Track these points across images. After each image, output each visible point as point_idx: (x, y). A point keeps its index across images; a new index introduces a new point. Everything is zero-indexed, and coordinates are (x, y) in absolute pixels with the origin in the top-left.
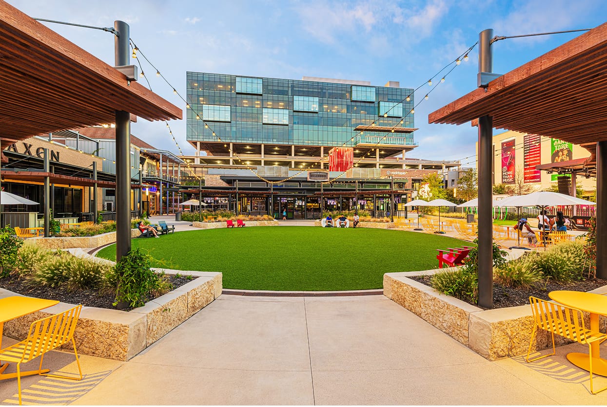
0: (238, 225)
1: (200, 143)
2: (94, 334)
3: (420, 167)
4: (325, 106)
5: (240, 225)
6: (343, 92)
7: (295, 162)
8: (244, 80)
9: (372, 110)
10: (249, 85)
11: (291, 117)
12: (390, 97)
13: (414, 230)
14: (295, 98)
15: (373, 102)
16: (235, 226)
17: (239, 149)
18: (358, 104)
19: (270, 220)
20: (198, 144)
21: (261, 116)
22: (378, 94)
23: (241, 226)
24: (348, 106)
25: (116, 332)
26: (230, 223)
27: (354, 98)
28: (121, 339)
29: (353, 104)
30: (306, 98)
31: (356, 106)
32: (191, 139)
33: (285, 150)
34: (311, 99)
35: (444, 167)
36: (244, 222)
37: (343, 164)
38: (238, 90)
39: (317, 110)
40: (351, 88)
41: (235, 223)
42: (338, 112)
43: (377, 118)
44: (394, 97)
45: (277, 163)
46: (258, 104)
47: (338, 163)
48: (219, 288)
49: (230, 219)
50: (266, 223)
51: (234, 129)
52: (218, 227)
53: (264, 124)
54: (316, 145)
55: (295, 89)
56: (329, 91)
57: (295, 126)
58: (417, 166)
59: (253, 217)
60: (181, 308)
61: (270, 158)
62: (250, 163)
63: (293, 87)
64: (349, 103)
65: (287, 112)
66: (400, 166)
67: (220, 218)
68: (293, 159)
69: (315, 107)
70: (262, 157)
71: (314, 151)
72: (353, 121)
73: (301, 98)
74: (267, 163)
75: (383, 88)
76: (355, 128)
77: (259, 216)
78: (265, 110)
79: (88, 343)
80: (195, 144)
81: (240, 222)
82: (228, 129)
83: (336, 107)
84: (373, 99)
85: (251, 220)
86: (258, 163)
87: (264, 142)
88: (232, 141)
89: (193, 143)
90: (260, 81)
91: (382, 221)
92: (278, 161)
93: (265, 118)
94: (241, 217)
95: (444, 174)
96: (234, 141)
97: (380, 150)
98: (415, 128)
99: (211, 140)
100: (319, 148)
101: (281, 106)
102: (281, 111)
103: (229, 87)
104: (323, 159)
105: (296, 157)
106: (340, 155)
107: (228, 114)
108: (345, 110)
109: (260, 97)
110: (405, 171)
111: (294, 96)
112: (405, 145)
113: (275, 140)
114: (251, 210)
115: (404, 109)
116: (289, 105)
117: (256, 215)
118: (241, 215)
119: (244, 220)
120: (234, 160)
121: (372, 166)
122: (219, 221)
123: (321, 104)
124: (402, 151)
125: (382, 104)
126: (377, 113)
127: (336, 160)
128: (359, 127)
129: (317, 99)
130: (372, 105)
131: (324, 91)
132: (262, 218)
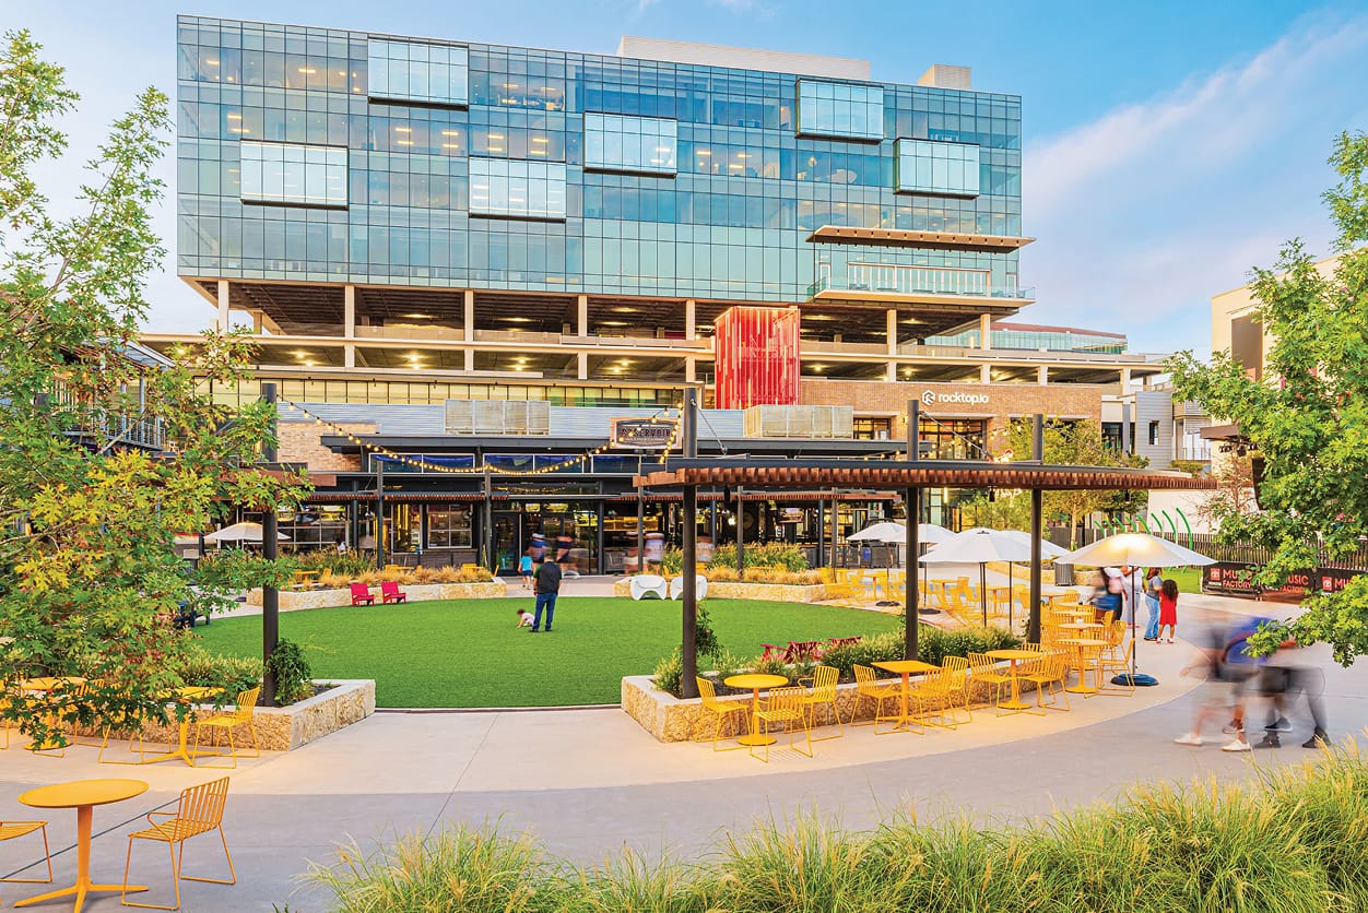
0: (385, 599)
1: (230, 284)
2: (252, 727)
3: (1043, 375)
4: (703, 153)
5: (389, 597)
6: (768, 102)
7: (589, 357)
8: (399, 50)
9: (871, 169)
10: (419, 70)
11: (577, 191)
12: (937, 123)
13: (878, 605)
14: (592, 121)
15: (876, 142)
16: (376, 602)
17: (381, 306)
18: (822, 146)
19: (481, 579)
20: (223, 289)
21: (462, 186)
22: (891, 111)
23: (395, 600)
24: (785, 156)
25: (278, 723)
26: (359, 591)
27: (808, 124)
28: (283, 729)
29: (804, 145)
30: (632, 124)
31: (814, 153)
32: (194, 272)
33: (552, 314)
34: (649, 125)
35: (1125, 375)
36: (401, 589)
37: (761, 366)
38: (378, 88)
39: (671, 165)
40: (796, 87)
41: (376, 592)
42: (751, 173)
43: (889, 198)
44: (952, 124)
45: (522, 360)
46: (450, 140)
47: (745, 364)
48: (370, 701)
49: (359, 580)
50: (469, 590)
51: (360, 233)
52: (325, 605)
53: (473, 216)
54: (666, 294)
55: (589, 86)
56: (717, 97)
57: (592, 226)
58: (1034, 370)
59: (430, 571)
60: (328, 714)
61: (494, 341)
62: (422, 357)
63: (582, 79)
64: (790, 144)
65: (559, 172)
66: (973, 371)
67: (327, 578)
68: (581, 344)
69: (663, 156)
70: (468, 340)
71: (662, 317)
72: (805, 209)
73: (613, 122)
74: (484, 360)
75: (913, 90)
76: (810, 235)
77: (447, 570)
78: (477, 165)
79: (245, 737)
80: (210, 287)
81: (390, 588)
82: (338, 232)
83: (742, 156)
84: (877, 129)
85: (423, 579)
86: (452, 359)
87: (474, 284)
88: (354, 279)
89: (203, 283)
90: (461, 56)
91: (806, 580)
92: (528, 355)
93: (478, 192)
94: (392, 572)
95: (1127, 401)
96: (361, 280)
97: (901, 315)
98: (1025, 236)
99: (274, 276)
100: (679, 307)
101: (538, 147)
102: (538, 169)
103: (343, 74)
104: (693, 347)
105: (593, 339)
106: (752, 332)
107: (339, 176)
108: (773, 168)
109: (460, 117)
110: (985, 389)
111: (588, 117)
112: (988, 299)
113: (513, 276)
114: (425, 546)
115: (986, 169)
116: (569, 143)
117: (439, 567)
118: (393, 567)
119: (401, 582)
120: (360, 349)
121: (872, 370)
122: (327, 587)
123: (685, 146)
124: (978, 316)
125: (906, 147)
126: (890, 183)
127: (739, 352)
128: (824, 228)
129: (670, 128)
130: (872, 150)
131: (699, 96)
132: (458, 573)
